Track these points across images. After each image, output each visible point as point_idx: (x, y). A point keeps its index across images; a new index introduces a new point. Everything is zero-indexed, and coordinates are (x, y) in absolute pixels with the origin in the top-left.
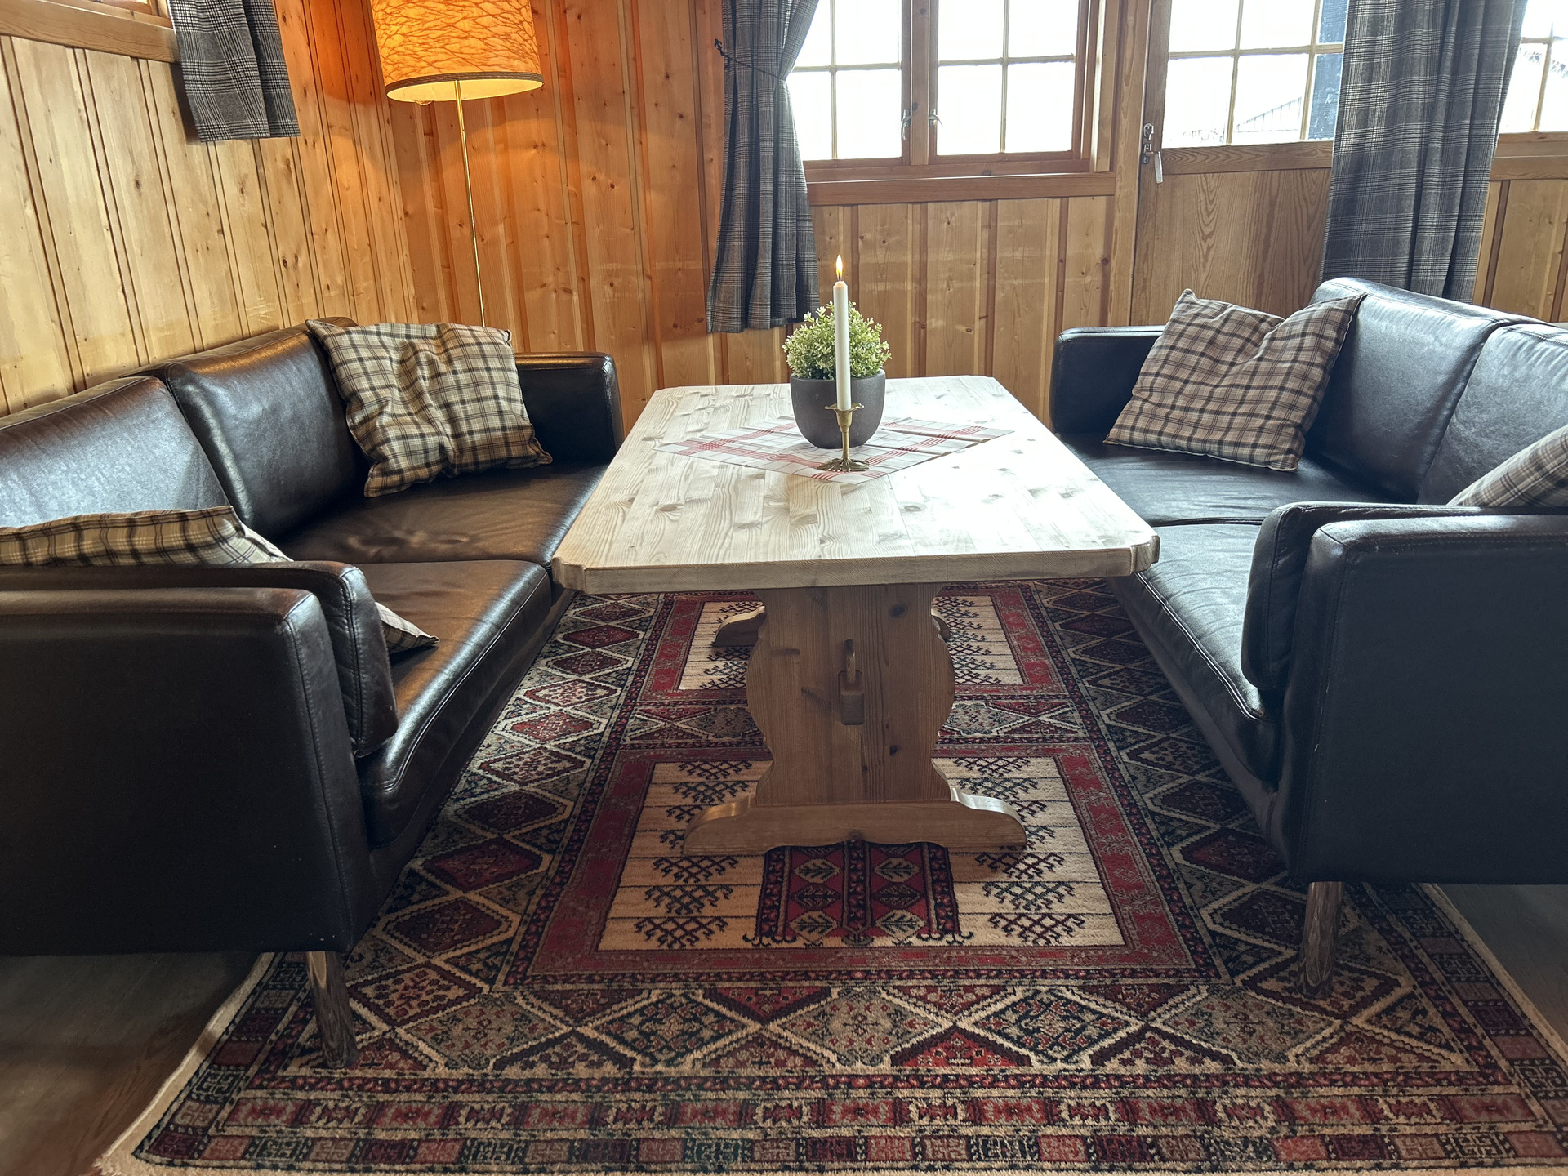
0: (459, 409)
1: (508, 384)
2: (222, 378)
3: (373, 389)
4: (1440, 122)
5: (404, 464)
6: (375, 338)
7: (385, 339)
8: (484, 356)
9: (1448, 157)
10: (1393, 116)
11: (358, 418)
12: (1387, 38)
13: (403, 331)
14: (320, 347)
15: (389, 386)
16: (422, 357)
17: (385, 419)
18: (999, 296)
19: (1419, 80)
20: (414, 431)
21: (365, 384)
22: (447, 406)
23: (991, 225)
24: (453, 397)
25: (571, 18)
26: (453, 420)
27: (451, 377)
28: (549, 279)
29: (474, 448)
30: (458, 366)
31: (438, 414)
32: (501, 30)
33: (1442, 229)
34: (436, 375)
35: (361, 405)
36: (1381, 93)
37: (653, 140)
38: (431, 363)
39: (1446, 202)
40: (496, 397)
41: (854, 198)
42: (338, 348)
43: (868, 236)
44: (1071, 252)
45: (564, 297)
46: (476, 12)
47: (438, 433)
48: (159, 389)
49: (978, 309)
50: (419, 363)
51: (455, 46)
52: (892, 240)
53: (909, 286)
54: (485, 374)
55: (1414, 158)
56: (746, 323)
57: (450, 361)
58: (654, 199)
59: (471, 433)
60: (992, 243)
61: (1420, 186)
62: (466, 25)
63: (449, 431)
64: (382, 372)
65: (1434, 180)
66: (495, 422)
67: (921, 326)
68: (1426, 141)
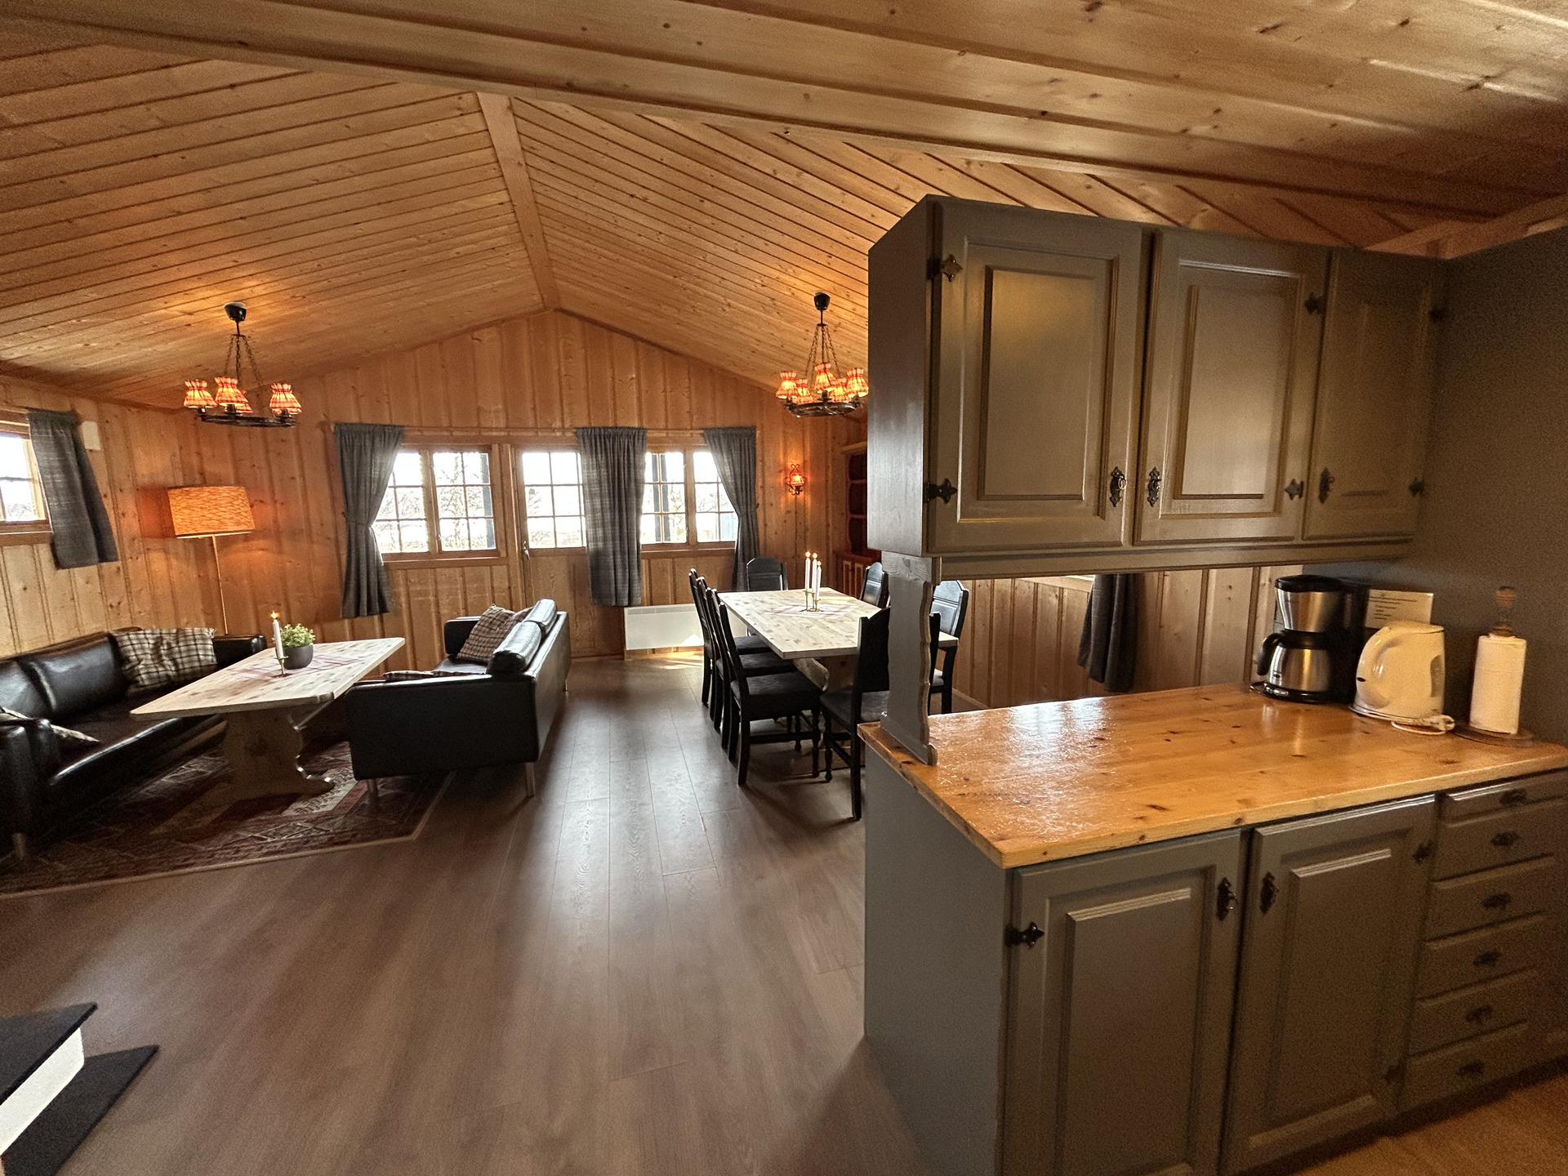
0: (179, 660)
1: (205, 650)
2: (51, 659)
3: (136, 655)
4: (618, 542)
5: (147, 683)
6: (142, 636)
7: (148, 636)
8: (195, 640)
9: (622, 553)
10: (605, 539)
11: (127, 667)
12: (599, 514)
13: (158, 631)
14: (113, 642)
15: (145, 654)
16: (164, 642)
17: (141, 666)
18: (469, 601)
19: (609, 528)
20: (154, 670)
21: (133, 654)
22: (173, 660)
23: (463, 575)
24: (177, 656)
25: (278, 505)
26: (176, 664)
27: (177, 649)
29: (185, 675)
30: (181, 644)
31: (167, 662)
32: (228, 516)
33: (624, 575)
34: (170, 648)
35: (130, 662)
36: (600, 531)
37: (316, 547)
38: (168, 644)
39: (624, 569)
40: (198, 655)
41: (406, 568)
42: (122, 641)
43: (412, 580)
44: (495, 585)
46: (215, 511)
47: (166, 670)
48: (15, 665)
49: (461, 605)
50: (162, 644)
51: (204, 523)
52: (422, 581)
53: (432, 598)
54: (194, 647)
55: (611, 553)
56: (357, 614)
57: (178, 642)
58: (318, 569)
59: (184, 669)
60: (464, 582)
61: (615, 562)
62: (210, 516)
63: (173, 668)
64: (143, 648)
65: (619, 560)
66: (197, 664)
67: (438, 613)
68: (614, 547)
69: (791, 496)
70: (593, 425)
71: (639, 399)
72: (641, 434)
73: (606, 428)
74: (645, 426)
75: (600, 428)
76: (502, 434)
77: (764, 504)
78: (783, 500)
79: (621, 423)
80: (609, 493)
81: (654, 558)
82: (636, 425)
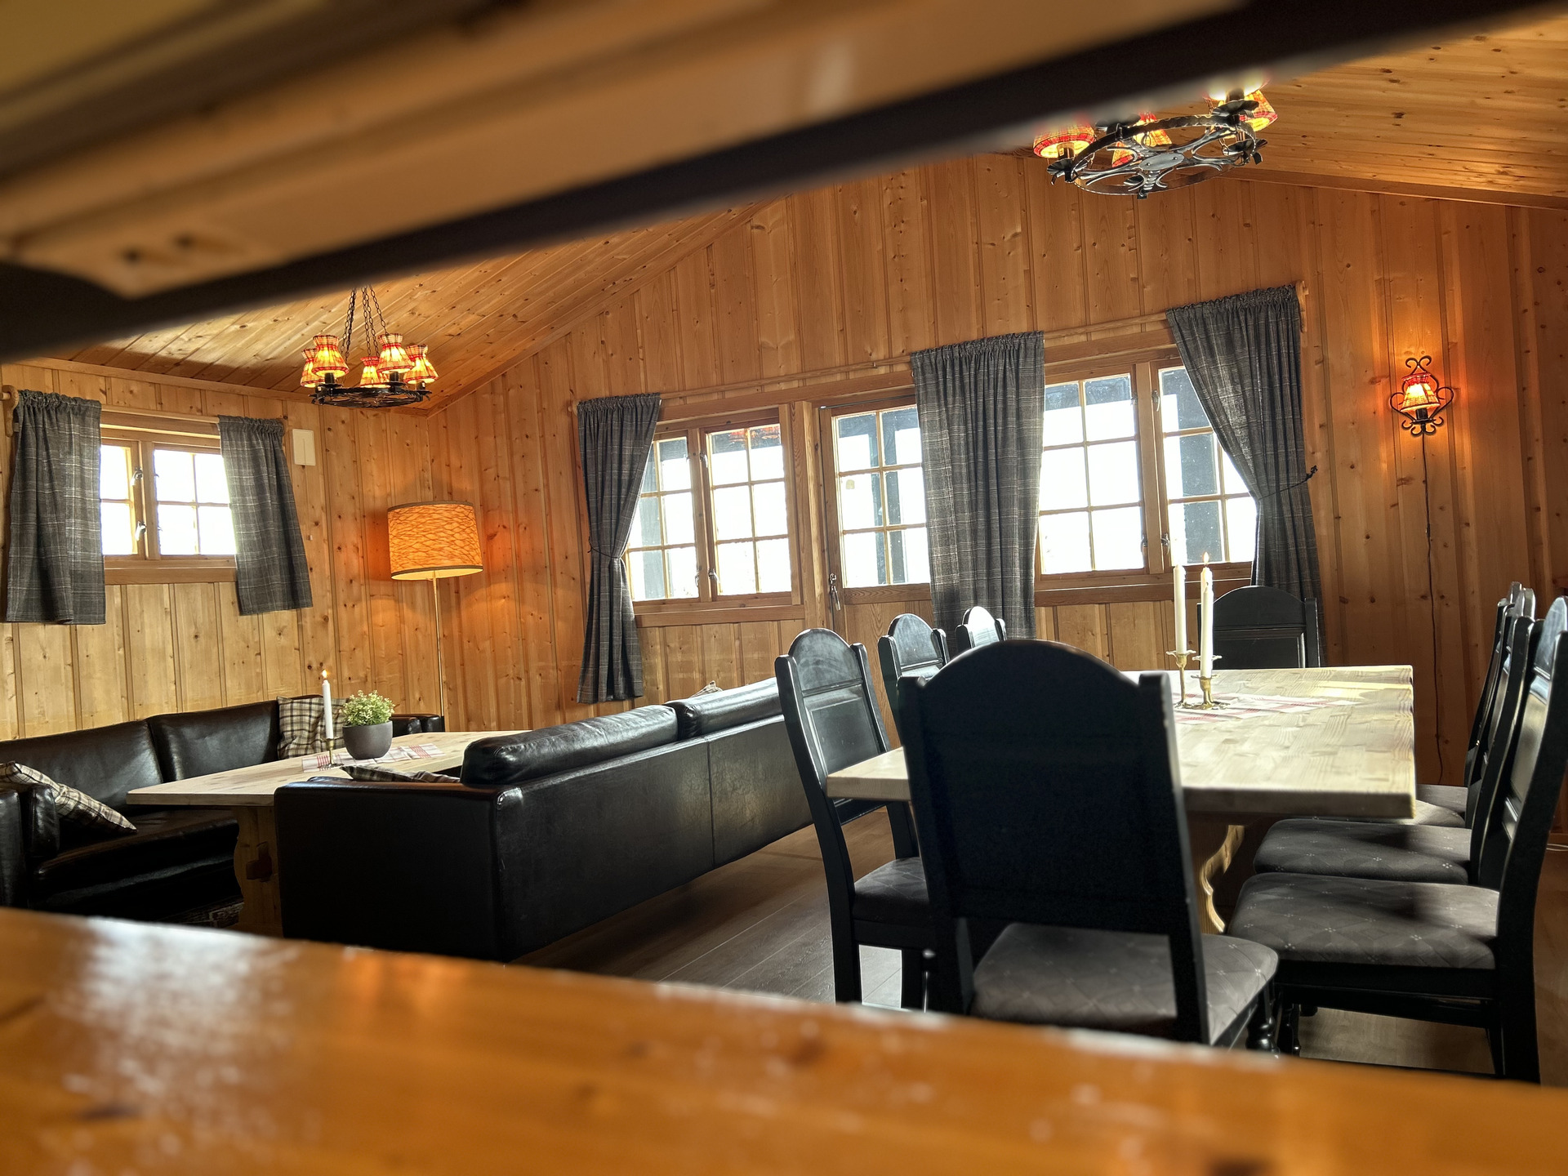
3: (292, 730)
4: (983, 570)
6: (306, 706)
7: (313, 707)
9: (992, 593)
10: (960, 567)
12: (953, 518)
14: (275, 711)
15: (302, 730)
19: (968, 544)
23: (739, 638)
28: (511, 672)
35: (284, 738)
36: (955, 552)
37: (560, 592)
41: (666, 624)
42: (283, 712)
43: (672, 645)
45: (518, 682)
52: (685, 647)
55: (971, 593)
56: (597, 697)
58: (560, 626)
68: (977, 582)
69: (1407, 439)
70: (941, 344)
71: (1029, 273)
72: (1031, 344)
73: (962, 346)
74: (1041, 325)
75: (951, 347)
76: (795, 384)
77: (1331, 469)
78: (1384, 452)
79: (996, 329)
80: (969, 472)
81: (1063, 603)
82: (1024, 327)
